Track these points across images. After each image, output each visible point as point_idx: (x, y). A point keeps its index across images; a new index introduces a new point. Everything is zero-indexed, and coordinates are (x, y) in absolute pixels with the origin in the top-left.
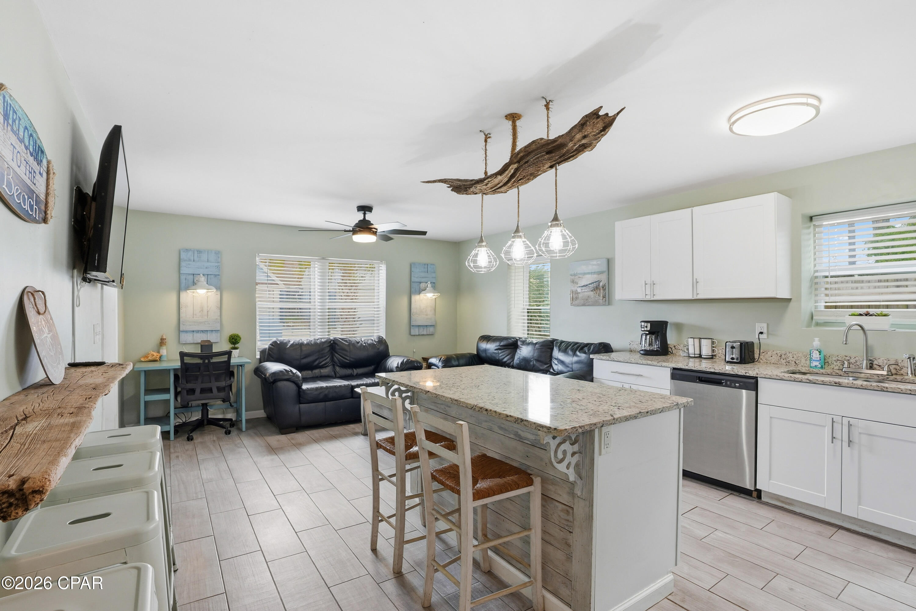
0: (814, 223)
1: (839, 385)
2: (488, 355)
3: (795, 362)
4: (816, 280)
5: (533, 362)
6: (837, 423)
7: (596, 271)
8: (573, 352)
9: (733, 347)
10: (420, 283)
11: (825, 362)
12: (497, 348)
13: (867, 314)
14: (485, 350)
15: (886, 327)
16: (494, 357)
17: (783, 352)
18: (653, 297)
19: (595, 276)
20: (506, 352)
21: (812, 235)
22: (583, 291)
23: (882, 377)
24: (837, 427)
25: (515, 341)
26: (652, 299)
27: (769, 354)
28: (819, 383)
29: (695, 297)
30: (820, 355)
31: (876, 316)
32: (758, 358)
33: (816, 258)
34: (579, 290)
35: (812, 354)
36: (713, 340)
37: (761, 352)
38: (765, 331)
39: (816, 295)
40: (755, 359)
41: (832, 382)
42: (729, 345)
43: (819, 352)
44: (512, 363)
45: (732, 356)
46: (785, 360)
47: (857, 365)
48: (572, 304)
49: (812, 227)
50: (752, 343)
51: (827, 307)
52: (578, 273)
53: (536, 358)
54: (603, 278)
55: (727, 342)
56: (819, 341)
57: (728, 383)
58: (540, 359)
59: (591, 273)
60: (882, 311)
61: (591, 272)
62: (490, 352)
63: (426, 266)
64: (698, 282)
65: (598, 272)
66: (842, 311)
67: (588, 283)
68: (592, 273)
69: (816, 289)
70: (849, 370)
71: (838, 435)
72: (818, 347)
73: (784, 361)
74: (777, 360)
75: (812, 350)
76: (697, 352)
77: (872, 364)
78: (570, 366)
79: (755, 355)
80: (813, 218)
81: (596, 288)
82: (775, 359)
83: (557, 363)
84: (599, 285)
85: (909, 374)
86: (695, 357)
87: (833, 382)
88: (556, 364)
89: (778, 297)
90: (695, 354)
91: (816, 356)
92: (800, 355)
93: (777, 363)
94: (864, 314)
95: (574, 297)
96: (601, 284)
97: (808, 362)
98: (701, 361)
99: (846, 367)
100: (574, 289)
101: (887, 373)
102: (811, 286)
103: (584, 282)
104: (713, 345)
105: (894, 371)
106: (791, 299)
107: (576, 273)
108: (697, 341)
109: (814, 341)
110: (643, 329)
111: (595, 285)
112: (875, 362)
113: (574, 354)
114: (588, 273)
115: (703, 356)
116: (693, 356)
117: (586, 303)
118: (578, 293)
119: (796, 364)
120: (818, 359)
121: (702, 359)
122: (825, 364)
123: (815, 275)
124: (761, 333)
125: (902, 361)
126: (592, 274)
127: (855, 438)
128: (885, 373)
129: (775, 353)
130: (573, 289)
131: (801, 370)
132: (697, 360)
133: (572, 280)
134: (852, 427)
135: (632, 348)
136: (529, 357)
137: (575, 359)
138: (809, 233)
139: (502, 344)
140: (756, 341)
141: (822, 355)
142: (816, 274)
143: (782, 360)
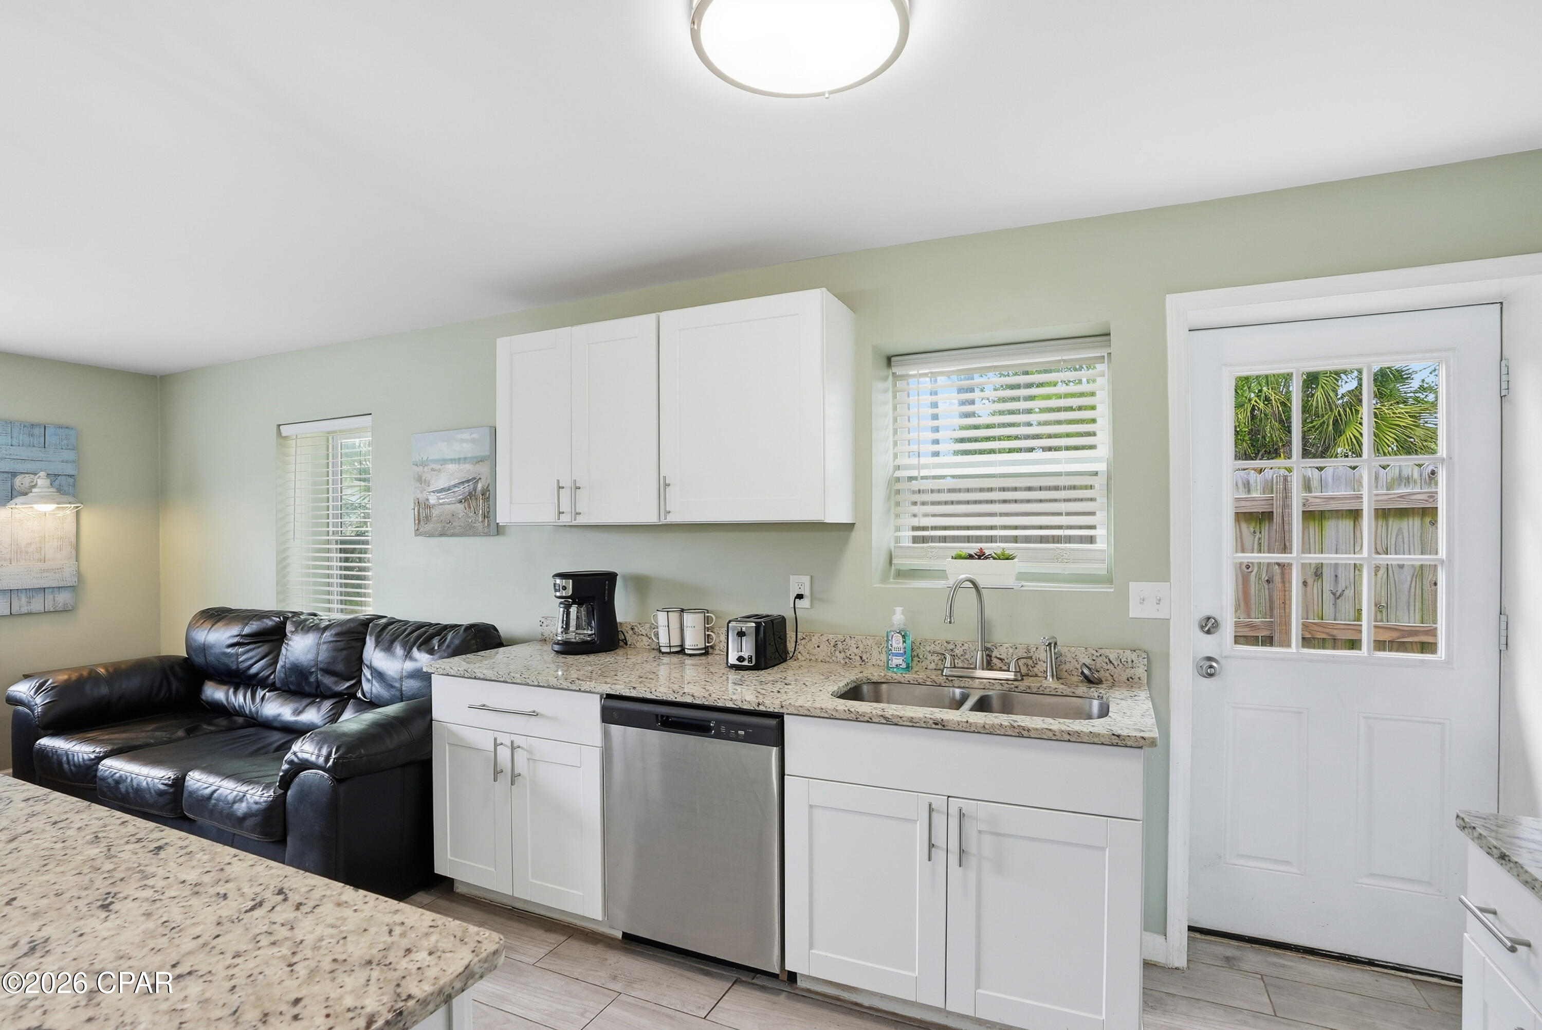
0: (894, 370)
1: (940, 725)
2: (210, 658)
3: (861, 658)
4: (898, 486)
5: (317, 675)
6: (939, 812)
7: (469, 455)
8: (405, 649)
9: (741, 634)
10: (14, 474)
11: (913, 656)
12: (235, 640)
13: (981, 556)
14: (204, 649)
15: (1011, 582)
16: (224, 664)
17: (840, 637)
18: (575, 520)
19: (467, 466)
20: (260, 650)
21: (890, 393)
22: (441, 501)
23: (1008, 686)
24: (939, 820)
25: (281, 622)
26: (574, 523)
27: (815, 640)
28: (904, 723)
29: (663, 521)
30: (904, 642)
31: (994, 559)
32: (793, 650)
33: (897, 441)
34: (433, 500)
35: (890, 643)
36: (707, 615)
37: (798, 637)
38: (806, 592)
39: (897, 516)
40: (787, 652)
41: (929, 720)
42: (734, 628)
43: (904, 637)
44: (272, 677)
45: (740, 653)
46: (843, 653)
47: (965, 659)
48: (418, 532)
49: (891, 378)
50: (783, 620)
51: (915, 540)
52: (430, 458)
53: (321, 666)
54: (483, 470)
55: (730, 622)
56: (903, 613)
57: (723, 729)
58: (331, 668)
59: (457, 461)
60: (1003, 549)
61: (457, 457)
62: (215, 653)
63: (38, 431)
64: (669, 485)
65: (472, 458)
66: (940, 548)
67: (453, 483)
68: (459, 459)
69: (898, 504)
70: (956, 672)
71: (938, 839)
72: (902, 627)
73: (840, 656)
74: (829, 654)
75: (890, 631)
76: (676, 641)
77: (990, 656)
78: (397, 685)
79: (788, 644)
80: (893, 359)
81: (471, 496)
82: (825, 651)
83: (370, 677)
84: (475, 489)
85: (1048, 677)
86: (670, 653)
87: (931, 722)
88: (368, 680)
89: (829, 520)
90: (670, 646)
91: (899, 646)
92: (870, 642)
93: (828, 659)
94: (976, 554)
95: (423, 515)
96: (480, 486)
97: (884, 657)
98: (682, 663)
99: (949, 666)
100: (422, 497)
101: (1015, 675)
102: (889, 498)
103: (442, 481)
104: (707, 626)
105: (1024, 670)
106: (853, 524)
107: (425, 459)
108: (674, 617)
109: (894, 613)
110: (558, 594)
111: (467, 490)
112: (995, 653)
113: (408, 655)
114: (453, 461)
115: (687, 651)
116: (667, 650)
117: (447, 529)
118: (429, 507)
119: (863, 661)
120: (901, 652)
121: (685, 657)
122: (912, 660)
123: (894, 476)
124: (800, 597)
125: (1037, 648)
126: (459, 463)
127: (972, 846)
128: (1010, 675)
129: (825, 638)
130: (420, 496)
131: (871, 677)
132: (675, 659)
133: (417, 476)
134: (966, 818)
135: (546, 634)
136: (305, 664)
137: (409, 666)
138: (886, 391)
139: (247, 630)
140: (788, 614)
141: (909, 642)
142: (898, 474)
143: (837, 652)
